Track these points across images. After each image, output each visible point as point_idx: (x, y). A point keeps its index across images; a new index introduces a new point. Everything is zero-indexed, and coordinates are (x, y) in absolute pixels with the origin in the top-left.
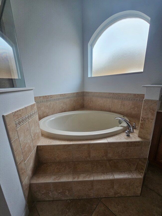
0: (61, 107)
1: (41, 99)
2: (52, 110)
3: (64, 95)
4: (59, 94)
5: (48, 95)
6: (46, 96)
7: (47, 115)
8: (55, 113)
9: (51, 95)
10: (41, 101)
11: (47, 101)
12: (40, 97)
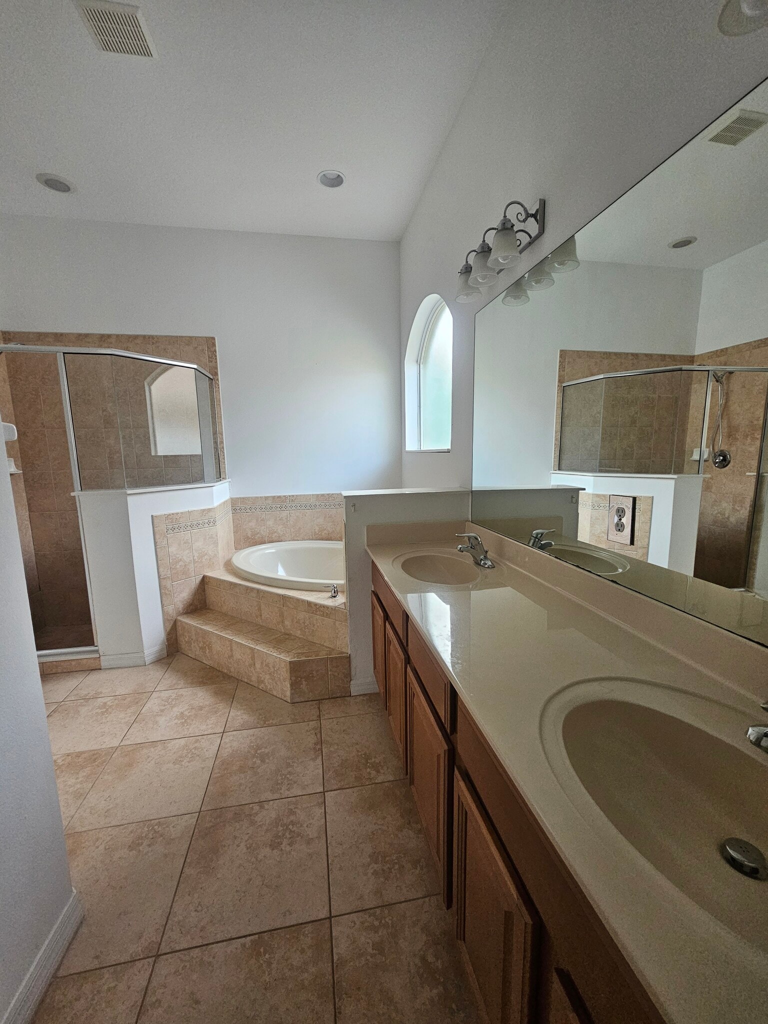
0: (317, 525)
1: (269, 502)
2: (292, 530)
3: (327, 496)
4: (314, 493)
5: (285, 494)
6: (279, 497)
7: (280, 540)
8: (299, 539)
9: (293, 496)
10: (268, 507)
11: (281, 507)
12: (266, 498)
